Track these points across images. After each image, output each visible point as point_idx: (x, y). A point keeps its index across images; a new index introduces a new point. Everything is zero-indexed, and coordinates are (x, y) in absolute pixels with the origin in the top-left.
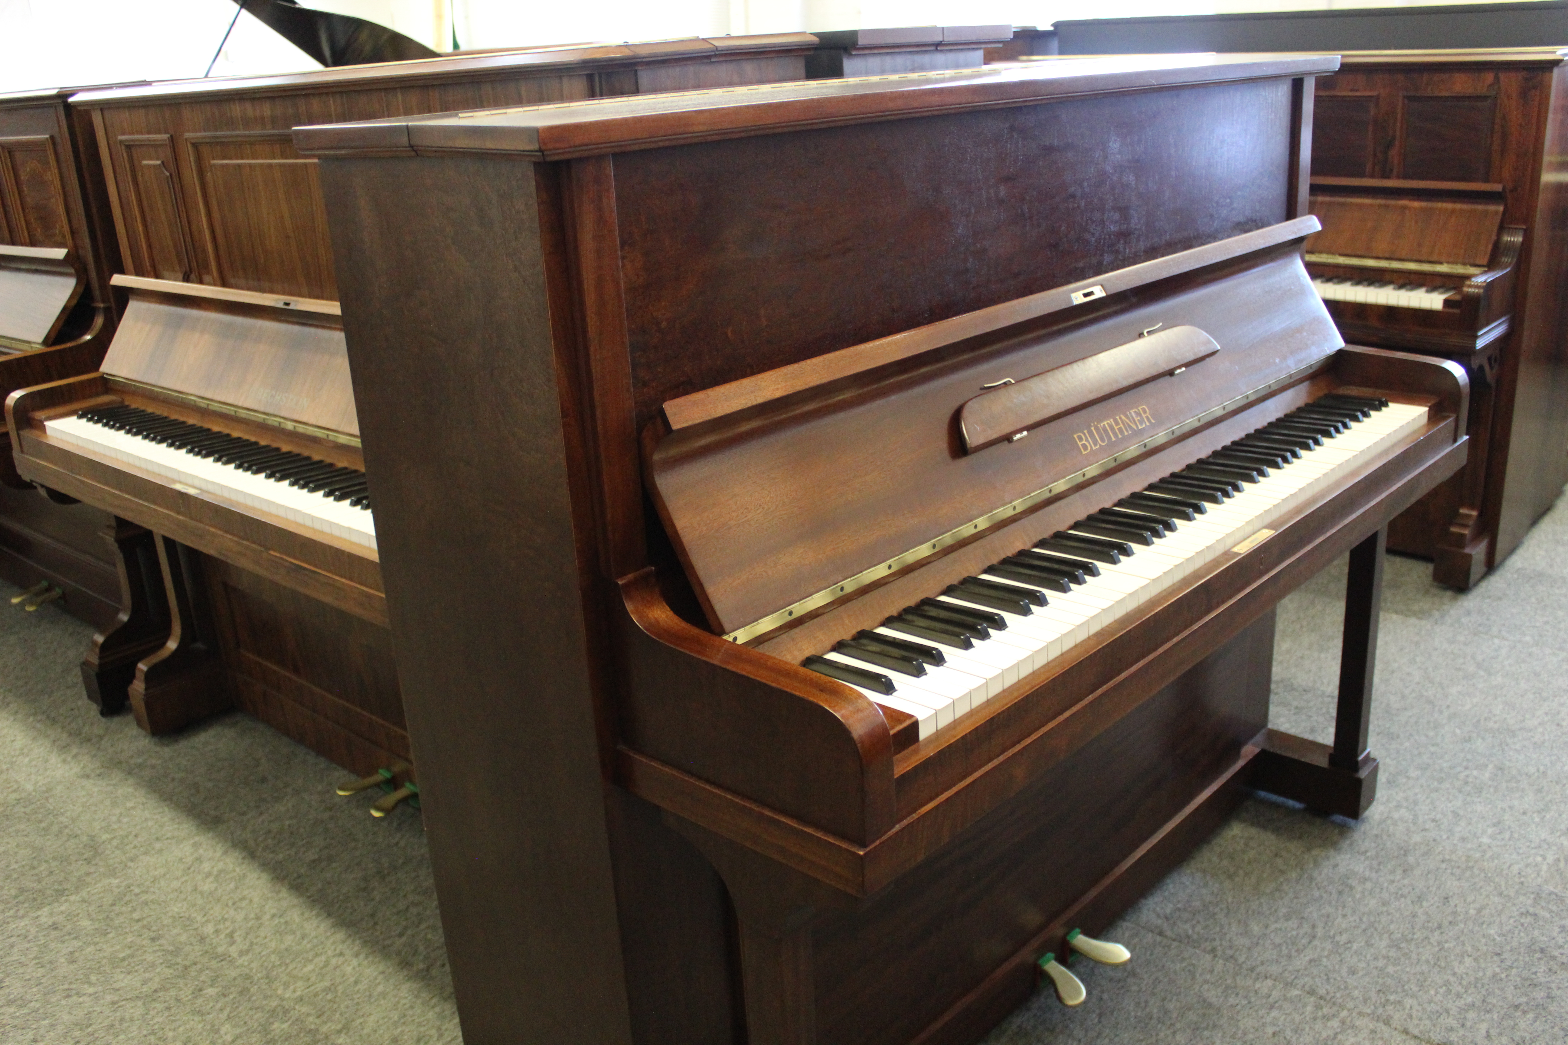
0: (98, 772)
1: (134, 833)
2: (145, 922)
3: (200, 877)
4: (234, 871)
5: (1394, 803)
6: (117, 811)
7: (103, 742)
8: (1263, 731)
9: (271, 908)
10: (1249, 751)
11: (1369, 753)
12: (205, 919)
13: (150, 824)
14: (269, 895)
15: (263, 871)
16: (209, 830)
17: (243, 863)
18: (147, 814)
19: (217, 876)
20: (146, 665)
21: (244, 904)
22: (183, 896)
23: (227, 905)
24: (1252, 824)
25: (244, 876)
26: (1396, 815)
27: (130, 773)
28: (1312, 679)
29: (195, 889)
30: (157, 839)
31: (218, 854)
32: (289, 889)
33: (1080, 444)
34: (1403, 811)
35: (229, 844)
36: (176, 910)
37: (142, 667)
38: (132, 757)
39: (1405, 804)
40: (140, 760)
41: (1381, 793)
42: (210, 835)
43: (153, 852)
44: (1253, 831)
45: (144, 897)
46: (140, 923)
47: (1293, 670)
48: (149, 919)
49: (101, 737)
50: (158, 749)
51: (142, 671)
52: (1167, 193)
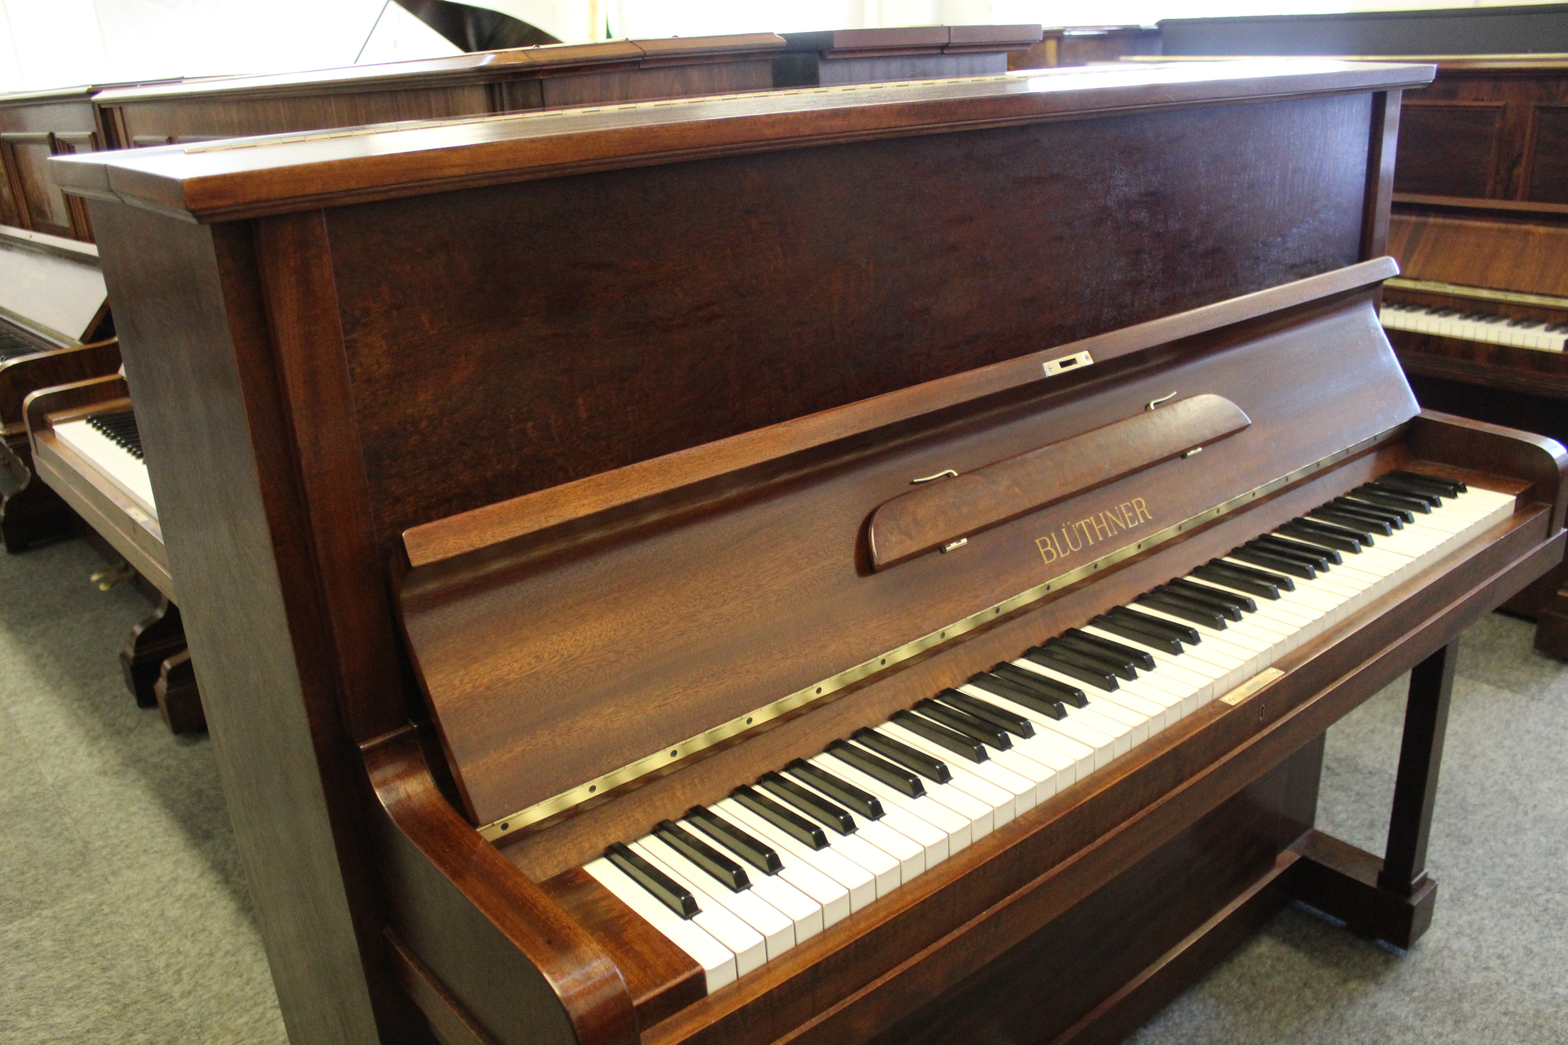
0: (116, 768)
1: (126, 843)
2: (103, 948)
3: (170, 900)
4: (204, 896)
5: (1455, 929)
6: (120, 815)
7: (131, 736)
8: (1309, 832)
9: (227, 944)
10: (1287, 857)
11: (1426, 874)
12: (161, 950)
13: (145, 832)
14: (230, 928)
15: (231, 900)
16: (196, 845)
17: (215, 889)
18: (144, 821)
19: (186, 900)
20: (170, 663)
21: (202, 936)
22: (147, 921)
23: (186, 937)
24: (1284, 941)
25: (212, 903)
26: (1455, 946)
27: (144, 773)
28: (1380, 758)
29: (162, 915)
30: (145, 851)
31: (195, 876)
32: (251, 923)
33: (1042, 551)
34: (1464, 940)
35: (209, 864)
36: (137, 936)
37: (167, 664)
38: (152, 755)
39: (1468, 931)
40: (157, 759)
41: (1440, 914)
42: (195, 852)
43: (136, 866)
44: (1284, 950)
45: (113, 919)
46: (99, 949)
47: (1361, 746)
48: (107, 945)
49: (130, 730)
50: (178, 748)
51: (166, 668)
52: (1196, 232)
